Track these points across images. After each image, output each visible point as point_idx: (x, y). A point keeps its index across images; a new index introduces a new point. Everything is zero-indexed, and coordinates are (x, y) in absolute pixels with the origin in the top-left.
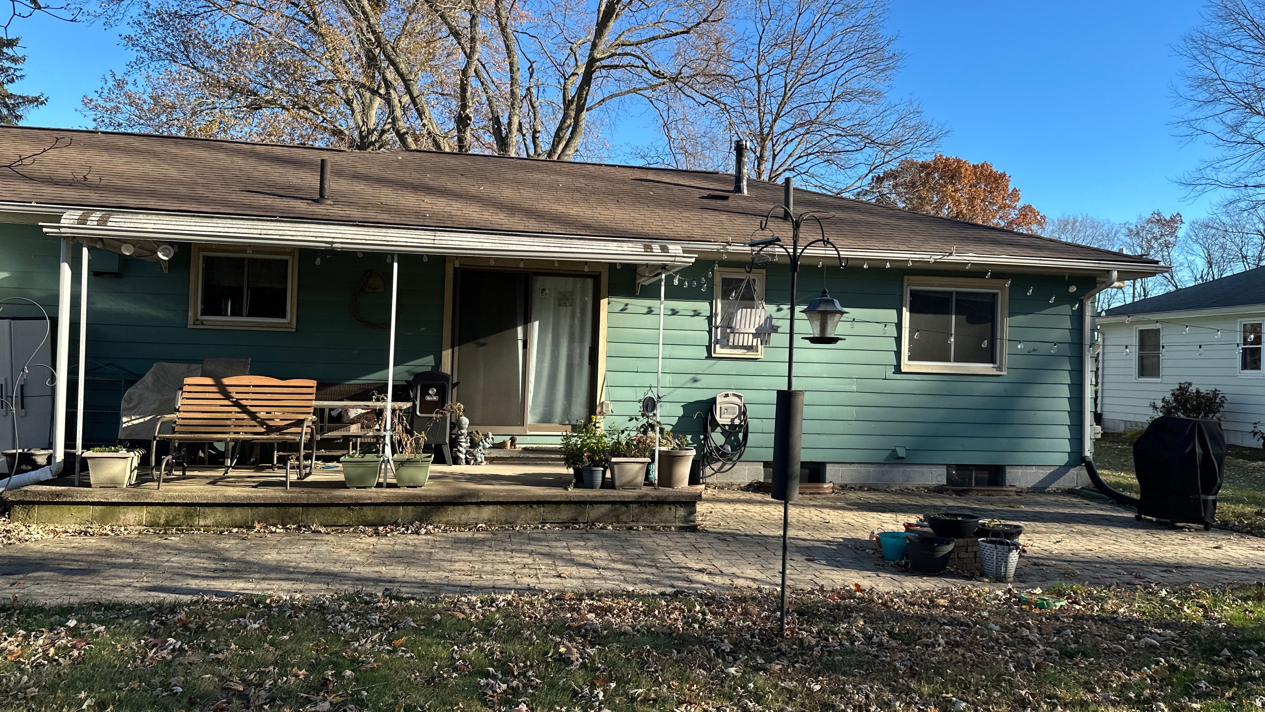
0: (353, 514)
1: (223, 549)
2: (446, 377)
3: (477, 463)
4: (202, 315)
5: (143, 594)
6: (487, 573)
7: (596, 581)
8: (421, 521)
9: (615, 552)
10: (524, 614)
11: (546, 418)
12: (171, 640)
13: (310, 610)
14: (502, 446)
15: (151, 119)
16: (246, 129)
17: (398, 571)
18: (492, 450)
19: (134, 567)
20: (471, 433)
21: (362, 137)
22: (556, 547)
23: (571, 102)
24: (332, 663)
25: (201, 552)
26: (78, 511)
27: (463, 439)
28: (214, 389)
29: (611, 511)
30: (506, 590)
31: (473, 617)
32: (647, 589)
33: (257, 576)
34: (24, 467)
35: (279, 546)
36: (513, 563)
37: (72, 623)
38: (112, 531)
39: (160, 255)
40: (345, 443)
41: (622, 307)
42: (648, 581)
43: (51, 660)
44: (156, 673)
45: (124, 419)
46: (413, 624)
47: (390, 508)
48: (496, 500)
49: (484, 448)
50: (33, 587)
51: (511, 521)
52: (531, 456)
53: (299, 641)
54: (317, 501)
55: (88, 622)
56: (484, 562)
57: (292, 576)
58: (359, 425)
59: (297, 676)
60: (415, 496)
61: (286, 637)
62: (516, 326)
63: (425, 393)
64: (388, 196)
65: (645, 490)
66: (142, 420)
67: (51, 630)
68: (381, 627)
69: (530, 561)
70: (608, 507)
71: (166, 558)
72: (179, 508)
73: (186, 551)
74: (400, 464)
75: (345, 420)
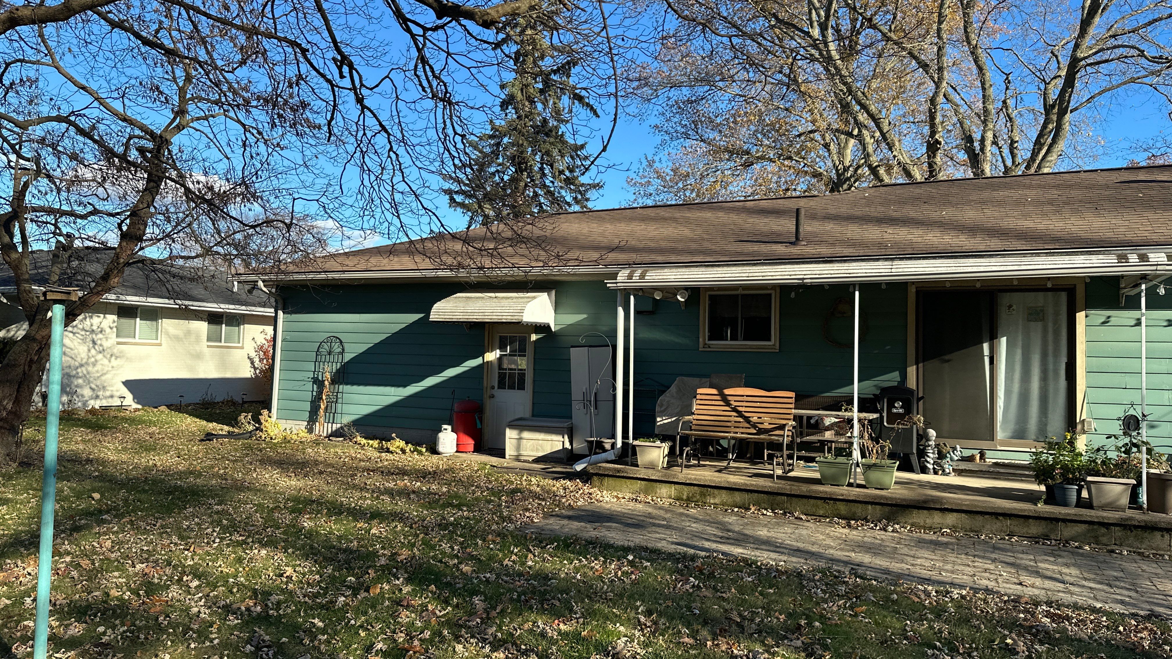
0: (829, 507)
1: (727, 522)
2: (911, 391)
3: (944, 474)
4: (709, 340)
5: (673, 546)
6: (947, 571)
7: (1060, 594)
8: (889, 519)
9: (1089, 571)
10: (976, 608)
11: (1020, 434)
12: (692, 579)
13: (791, 575)
14: (971, 459)
15: (672, 187)
16: (742, 184)
17: (866, 559)
18: (960, 463)
19: (668, 527)
20: (939, 445)
21: (838, 175)
22: (1022, 559)
23: (1053, 106)
24: (804, 614)
25: (711, 523)
26: (631, 484)
27: (930, 450)
28: (718, 398)
29: (1088, 530)
30: (962, 587)
31: (927, 602)
32: (1119, 608)
33: (752, 545)
34: (597, 451)
35: (769, 526)
36: (974, 567)
37: (631, 557)
38: (653, 500)
39: (679, 297)
40: (821, 446)
41: (1103, 319)
42: (1122, 602)
43: (619, 579)
44: (682, 598)
45: (658, 419)
46: (873, 599)
47: (860, 505)
48: (959, 508)
49: (952, 459)
50: (607, 533)
51: (976, 529)
52: (1002, 471)
53: (781, 595)
54: (798, 493)
55: (640, 559)
56: (945, 562)
57: (778, 550)
58: (833, 432)
59: (778, 619)
60: (882, 497)
61: (771, 591)
62: (982, 343)
63: (891, 406)
64: (853, 231)
65: (1130, 513)
66: (669, 420)
67: (619, 560)
68: (846, 596)
69: (992, 567)
70: (1083, 527)
71: (688, 524)
72: (696, 488)
73: (701, 520)
74: (868, 467)
75: (821, 426)
